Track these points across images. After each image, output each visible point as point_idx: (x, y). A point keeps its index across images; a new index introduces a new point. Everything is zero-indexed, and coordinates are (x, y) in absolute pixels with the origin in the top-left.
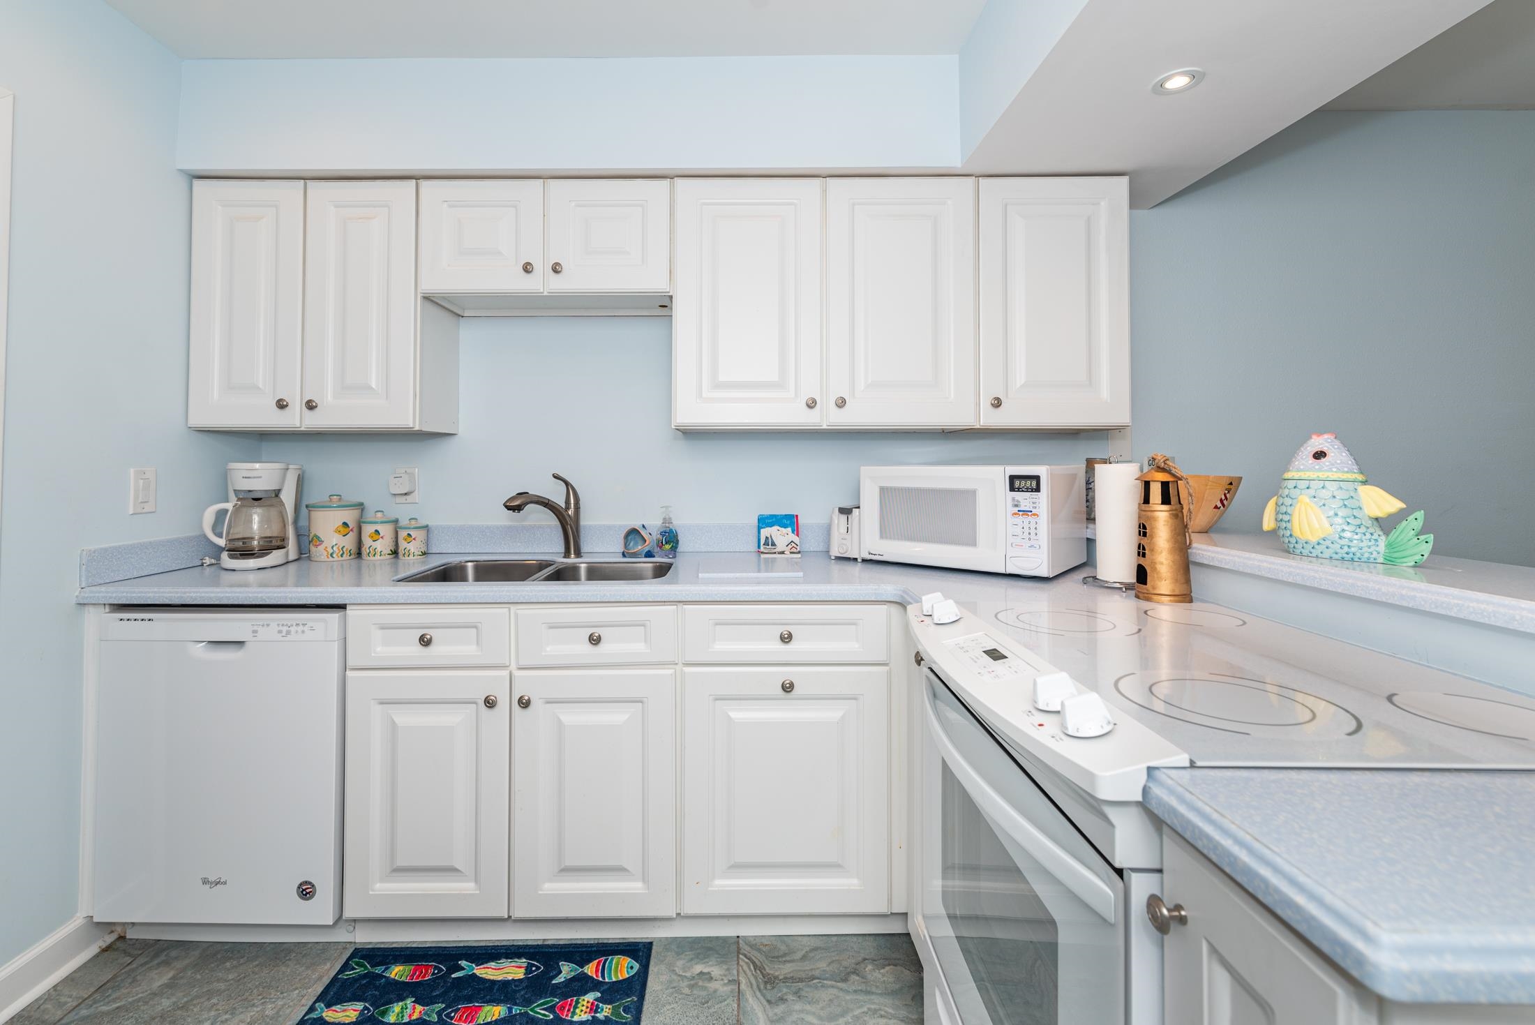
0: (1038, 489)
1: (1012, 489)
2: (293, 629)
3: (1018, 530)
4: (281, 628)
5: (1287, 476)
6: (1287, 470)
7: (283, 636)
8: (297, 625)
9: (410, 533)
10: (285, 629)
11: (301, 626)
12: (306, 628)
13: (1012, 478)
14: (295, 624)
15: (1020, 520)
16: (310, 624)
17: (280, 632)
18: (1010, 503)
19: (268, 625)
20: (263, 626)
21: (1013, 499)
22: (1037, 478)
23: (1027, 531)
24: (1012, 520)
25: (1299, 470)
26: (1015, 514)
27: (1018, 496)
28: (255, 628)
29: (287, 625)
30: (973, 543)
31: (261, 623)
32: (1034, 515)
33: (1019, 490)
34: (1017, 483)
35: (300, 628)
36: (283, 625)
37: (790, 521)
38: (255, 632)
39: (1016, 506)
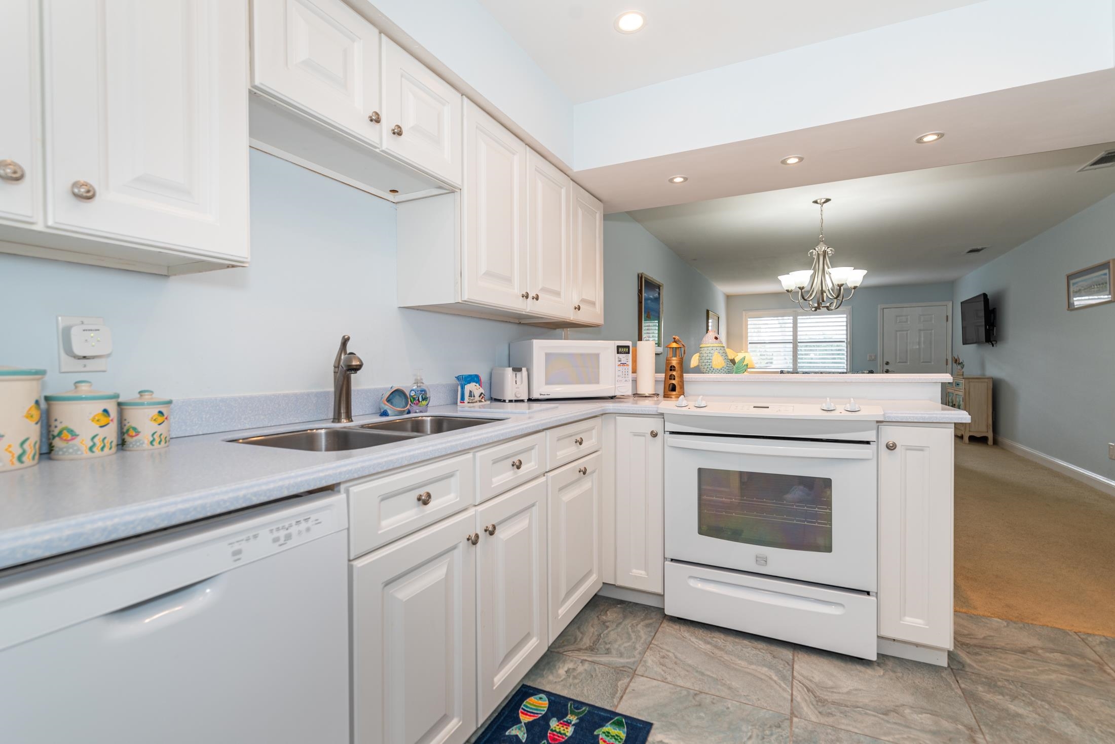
0: (629, 353)
1: (618, 353)
2: (294, 530)
3: (620, 373)
4: (276, 534)
5: (701, 346)
6: (700, 344)
7: (281, 545)
8: (298, 522)
9: (161, 410)
10: (282, 534)
11: (303, 522)
12: (310, 523)
13: (618, 347)
14: (294, 522)
15: (621, 368)
16: (313, 517)
17: (276, 540)
18: (617, 360)
19: (255, 536)
20: (248, 539)
21: (618, 358)
22: (628, 347)
23: (624, 373)
24: (618, 368)
25: (705, 344)
26: (619, 365)
27: (621, 356)
28: (236, 547)
29: (283, 528)
30: (598, 382)
31: (244, 537)
32: (627, 365)
33: (621, 353)
34: (620, 350)
35: (303, 526)
36: (278, 529)
37: (475, 379)
38: (237, 553)
39: (620, 361)
